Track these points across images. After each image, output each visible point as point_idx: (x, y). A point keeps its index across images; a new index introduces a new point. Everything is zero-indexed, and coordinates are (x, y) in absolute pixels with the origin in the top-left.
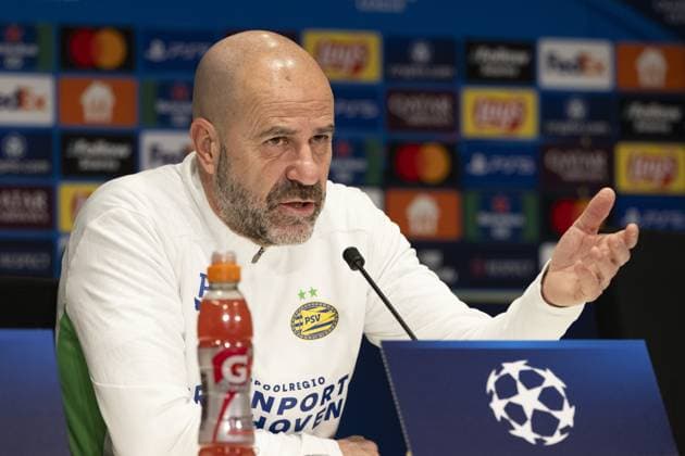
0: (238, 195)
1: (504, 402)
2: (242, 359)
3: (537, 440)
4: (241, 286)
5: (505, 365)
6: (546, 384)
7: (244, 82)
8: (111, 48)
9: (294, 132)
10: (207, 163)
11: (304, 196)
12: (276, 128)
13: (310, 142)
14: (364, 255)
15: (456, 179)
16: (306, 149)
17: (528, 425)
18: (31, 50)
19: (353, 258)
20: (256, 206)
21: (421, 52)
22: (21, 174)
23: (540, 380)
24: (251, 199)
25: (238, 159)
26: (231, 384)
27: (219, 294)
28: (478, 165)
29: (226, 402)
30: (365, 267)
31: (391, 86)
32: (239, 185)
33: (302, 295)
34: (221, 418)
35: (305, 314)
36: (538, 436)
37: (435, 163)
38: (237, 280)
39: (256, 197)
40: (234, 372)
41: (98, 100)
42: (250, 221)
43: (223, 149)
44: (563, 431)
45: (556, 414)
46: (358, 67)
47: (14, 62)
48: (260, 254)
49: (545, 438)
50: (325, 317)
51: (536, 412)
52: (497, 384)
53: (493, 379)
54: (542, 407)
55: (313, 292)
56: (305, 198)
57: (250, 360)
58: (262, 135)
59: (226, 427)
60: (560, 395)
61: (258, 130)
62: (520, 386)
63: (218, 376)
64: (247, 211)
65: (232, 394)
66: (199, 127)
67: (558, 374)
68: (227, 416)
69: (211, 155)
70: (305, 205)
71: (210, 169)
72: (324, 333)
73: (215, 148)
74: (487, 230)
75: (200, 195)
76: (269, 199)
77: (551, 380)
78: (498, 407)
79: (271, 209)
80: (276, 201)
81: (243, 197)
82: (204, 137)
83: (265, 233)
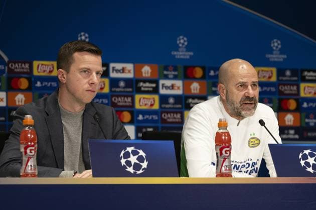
1: (304, 161)
2: (228, 149)
3: (314, 172)
4: (227, 128)
8: (199, 72)
9: (246, 83)
10: (224, 96)
11: (251, 101)
12: (241, 82)
13: (251, 85)
14: (265, 122)
15: (299, 109)
16: (250, 87)
17: (311, 168)
18: (176, 73)
19: (262, 123)
20: (237, 106)
21: (288, 73)
22: (173, 108)
24: (235, 104)
25: (231, 93)
26: (225, 156)
27: (221, 131)
28: (305, 105)
29: (224, 161)
30: (265, 125)
31: (280, 83)
32: (232, 100)
33: (251, 135)
34: (222, 166)
35: (251, 140)
37: (293, 105)
38: (227, 127)
40: (226, 153)
41: (195, 87)
43: (227, 91)
46: (270, 77)
47: (171, 76)
48: (239, 123)
50: (256, 142)
55: (254, 134)
57: (231, 149)
58: (237, 85)
59: (223, 169)
61: (236, 83)
62: (309, 157)
63: (221, 154)
64: (235, 108)
65: (225, 159)
66: (220, 86)
68: (224, 165)
69: (224, 94)
70: (252, 104)
71: (224, 98)
72: (255, 147)
73: (225, 91)
74: (308, 123)
75: (222, 106)
76: (240, 102)
79: (241, 105)
80: (242, 103)
81: (233, 103)
82: (222, 89)
83: (240, 114)
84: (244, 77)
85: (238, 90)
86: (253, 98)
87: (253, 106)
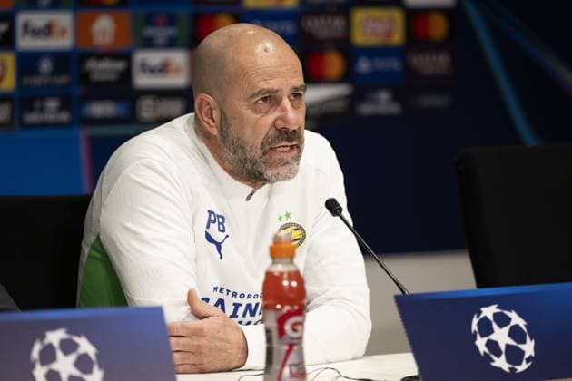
0: (239, 147)
1: (485, 340)
3: (510, 369)
5: (483, 309)
6: (513, 323)
7: (233, 58)
9: (277, 91)
10: (212, 127)
11: (290, 140)
12: (264, 89)
13: (289, 97)
17: (503, 357)
20: (252, 154)
23: (508, 320)
24: (248, 149)
25: (235, 118)
26: (292, 338)
27: (279, 266)
29: (288, 352)
32: (238, 139)
33: (280, 218)
34: (284, 365)
36: (511, 366)
39: (252, 147)
40: (294, 329)
42: (249, 166)
43: (223, 114)
44: (528, 361)
45: (521, 346)
48: (252, 194)
49: (516, 367)
50: (296, 235)
51: (508, 346)
52: (479, 324)
53: (475, 321)
54: (512, 342)
55: (288, 215)
56: (291, 141)
58: (252, 97)
60: (523, 331)
61: (249, 93)
62: (495, 326)
63: (282, 332)
64: (246, 159)
65: (291, 346)
66: (202, 100)
67: (520, 314)
69: (214, 121)
70: (292, 147)
71: (215, 132)
73: (216, 115)
76: (263, 145)
77: (516, 319)
78: (481, 343)
79: (264, 154)
80: (267, 147)
81: (243, 148)
82: (206, 109)
83: (262, 174)
84: (271, 77)
85: (256, 112)
86: (294, 131)
87: (295, 152)
